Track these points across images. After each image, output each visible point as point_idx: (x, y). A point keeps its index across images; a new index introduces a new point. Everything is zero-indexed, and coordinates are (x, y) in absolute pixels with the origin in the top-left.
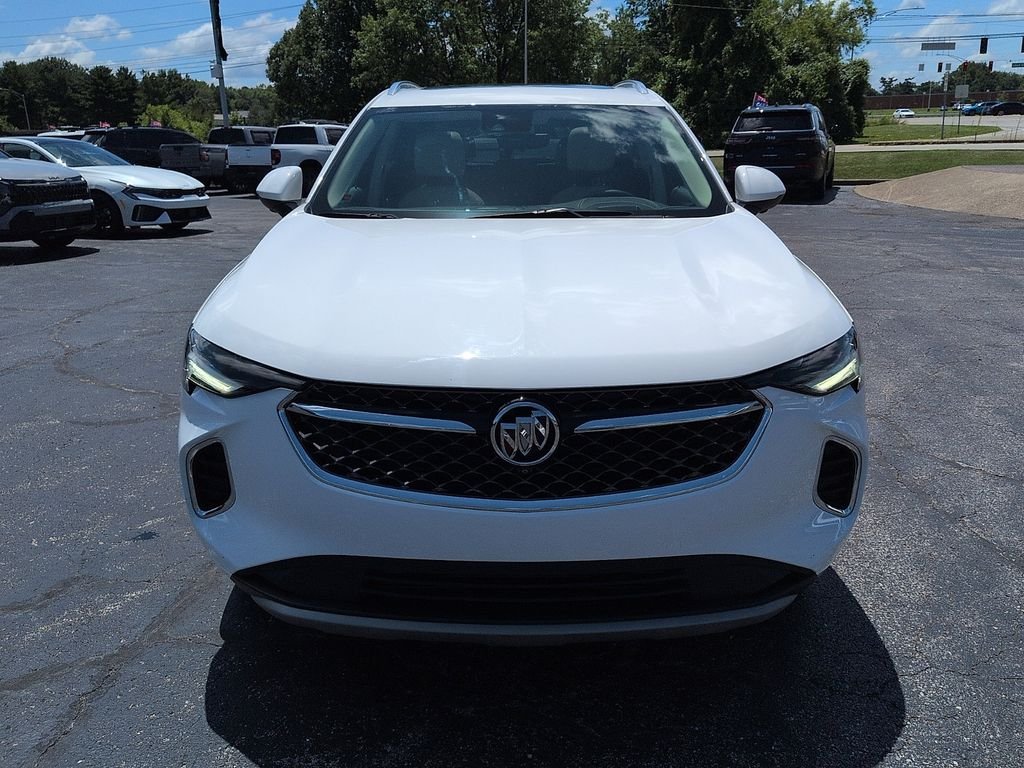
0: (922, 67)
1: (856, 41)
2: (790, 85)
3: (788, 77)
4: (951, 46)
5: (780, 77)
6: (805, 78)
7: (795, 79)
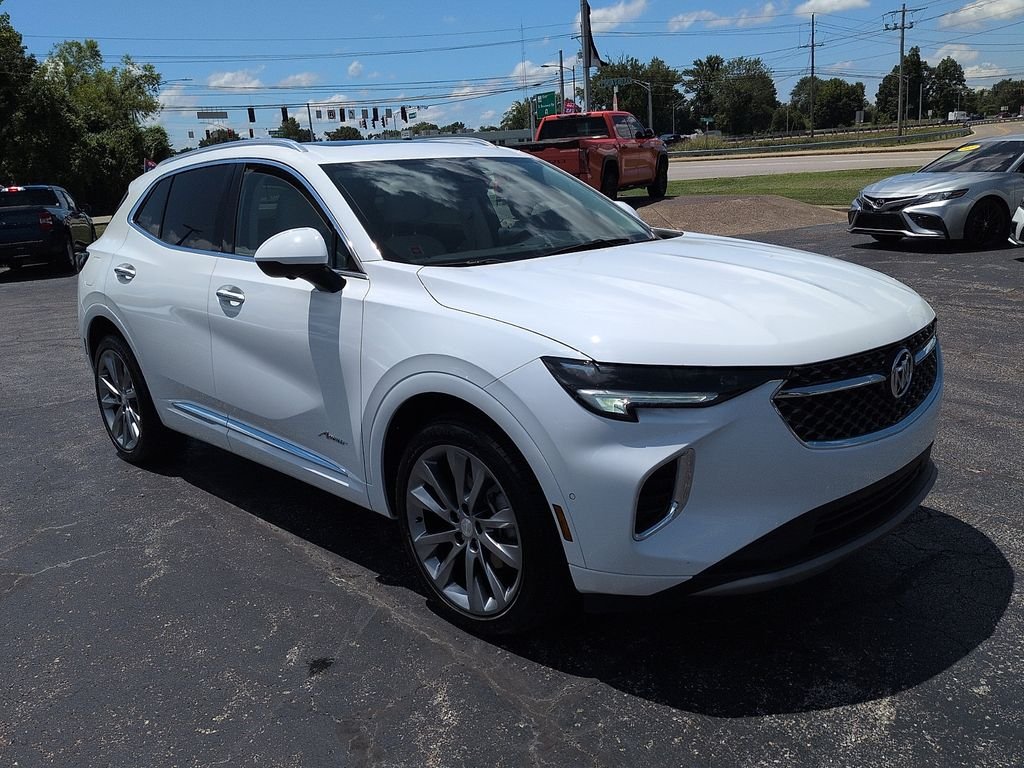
0: (191, 135)
1: (150, 107)
2: (99, 153)
3: (94, 144)
4: (224, 115)
5: (85, 145)
6: (112, 145)
7: (101, 145)
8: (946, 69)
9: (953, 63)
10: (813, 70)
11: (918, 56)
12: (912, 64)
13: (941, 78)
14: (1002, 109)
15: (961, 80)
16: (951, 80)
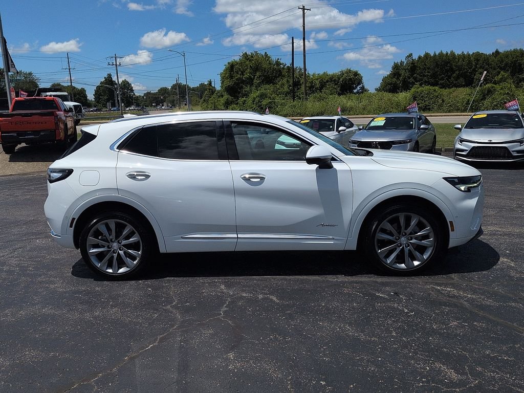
8: (124, 85)
9: (128, 83)
10: (71, 81)
11: (112, 79)
12: (109, 80)
13: (123, 89)
14: (153, 104)
15: (132, 90)
16: (127, 91)
